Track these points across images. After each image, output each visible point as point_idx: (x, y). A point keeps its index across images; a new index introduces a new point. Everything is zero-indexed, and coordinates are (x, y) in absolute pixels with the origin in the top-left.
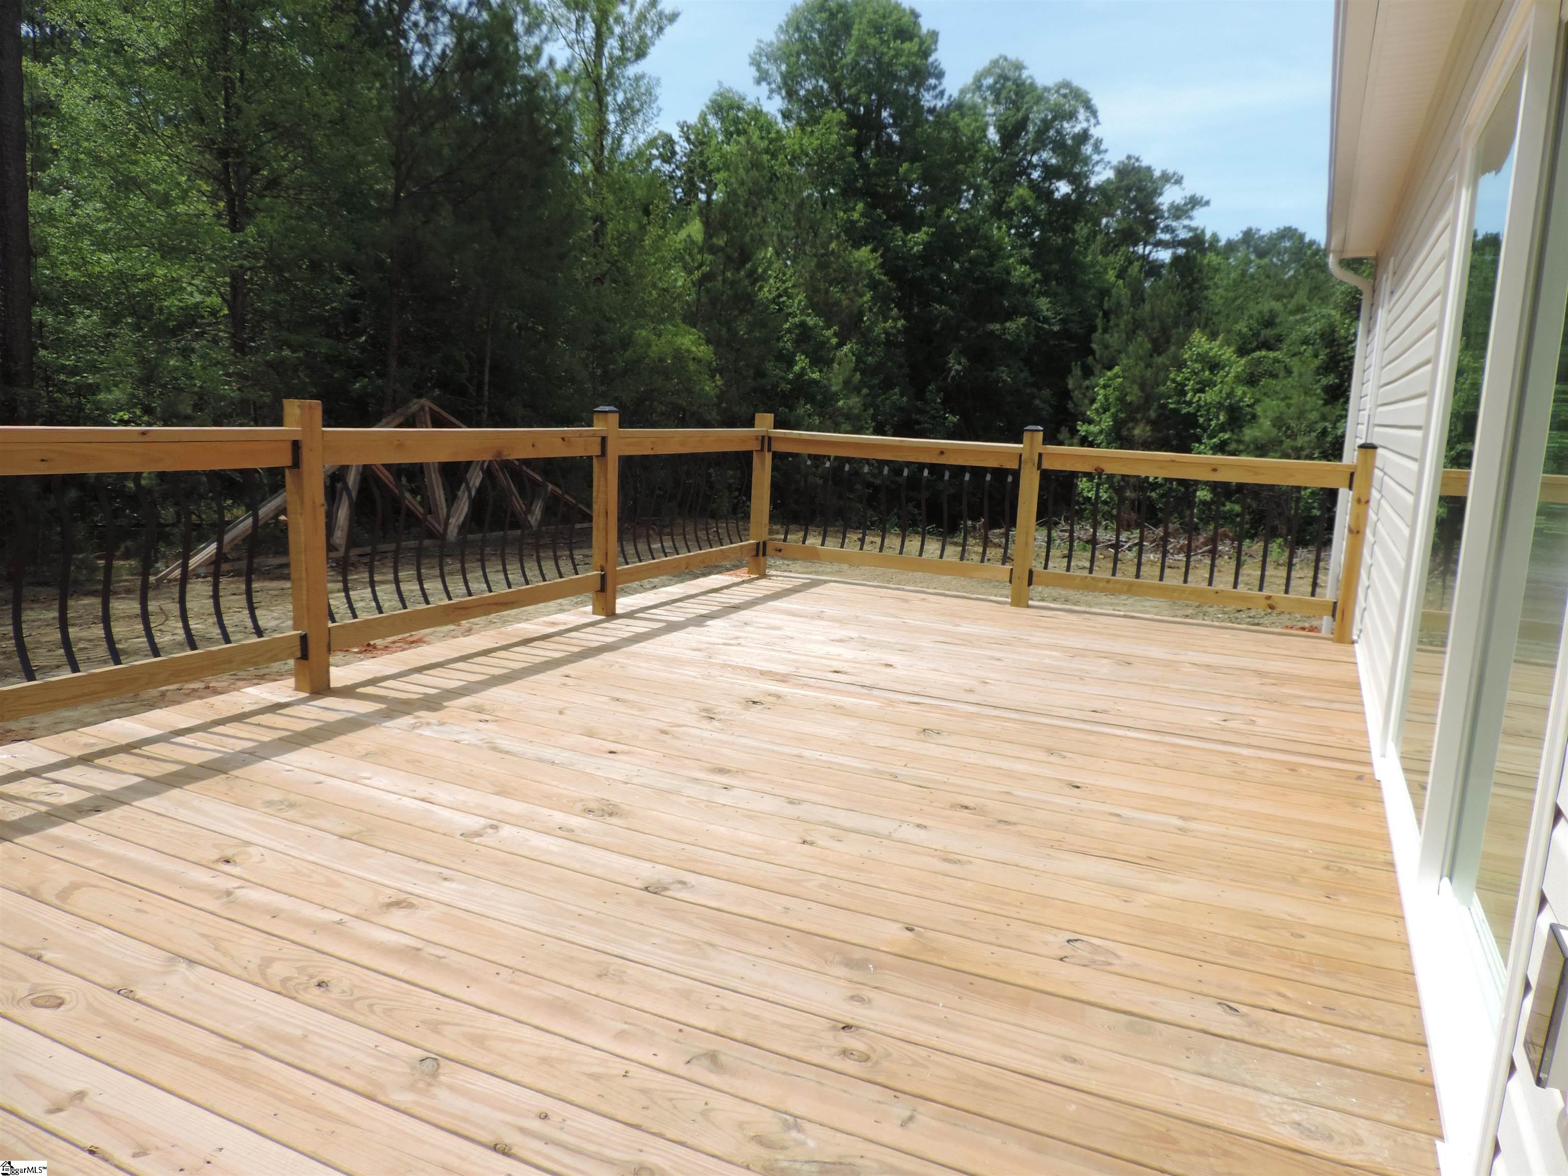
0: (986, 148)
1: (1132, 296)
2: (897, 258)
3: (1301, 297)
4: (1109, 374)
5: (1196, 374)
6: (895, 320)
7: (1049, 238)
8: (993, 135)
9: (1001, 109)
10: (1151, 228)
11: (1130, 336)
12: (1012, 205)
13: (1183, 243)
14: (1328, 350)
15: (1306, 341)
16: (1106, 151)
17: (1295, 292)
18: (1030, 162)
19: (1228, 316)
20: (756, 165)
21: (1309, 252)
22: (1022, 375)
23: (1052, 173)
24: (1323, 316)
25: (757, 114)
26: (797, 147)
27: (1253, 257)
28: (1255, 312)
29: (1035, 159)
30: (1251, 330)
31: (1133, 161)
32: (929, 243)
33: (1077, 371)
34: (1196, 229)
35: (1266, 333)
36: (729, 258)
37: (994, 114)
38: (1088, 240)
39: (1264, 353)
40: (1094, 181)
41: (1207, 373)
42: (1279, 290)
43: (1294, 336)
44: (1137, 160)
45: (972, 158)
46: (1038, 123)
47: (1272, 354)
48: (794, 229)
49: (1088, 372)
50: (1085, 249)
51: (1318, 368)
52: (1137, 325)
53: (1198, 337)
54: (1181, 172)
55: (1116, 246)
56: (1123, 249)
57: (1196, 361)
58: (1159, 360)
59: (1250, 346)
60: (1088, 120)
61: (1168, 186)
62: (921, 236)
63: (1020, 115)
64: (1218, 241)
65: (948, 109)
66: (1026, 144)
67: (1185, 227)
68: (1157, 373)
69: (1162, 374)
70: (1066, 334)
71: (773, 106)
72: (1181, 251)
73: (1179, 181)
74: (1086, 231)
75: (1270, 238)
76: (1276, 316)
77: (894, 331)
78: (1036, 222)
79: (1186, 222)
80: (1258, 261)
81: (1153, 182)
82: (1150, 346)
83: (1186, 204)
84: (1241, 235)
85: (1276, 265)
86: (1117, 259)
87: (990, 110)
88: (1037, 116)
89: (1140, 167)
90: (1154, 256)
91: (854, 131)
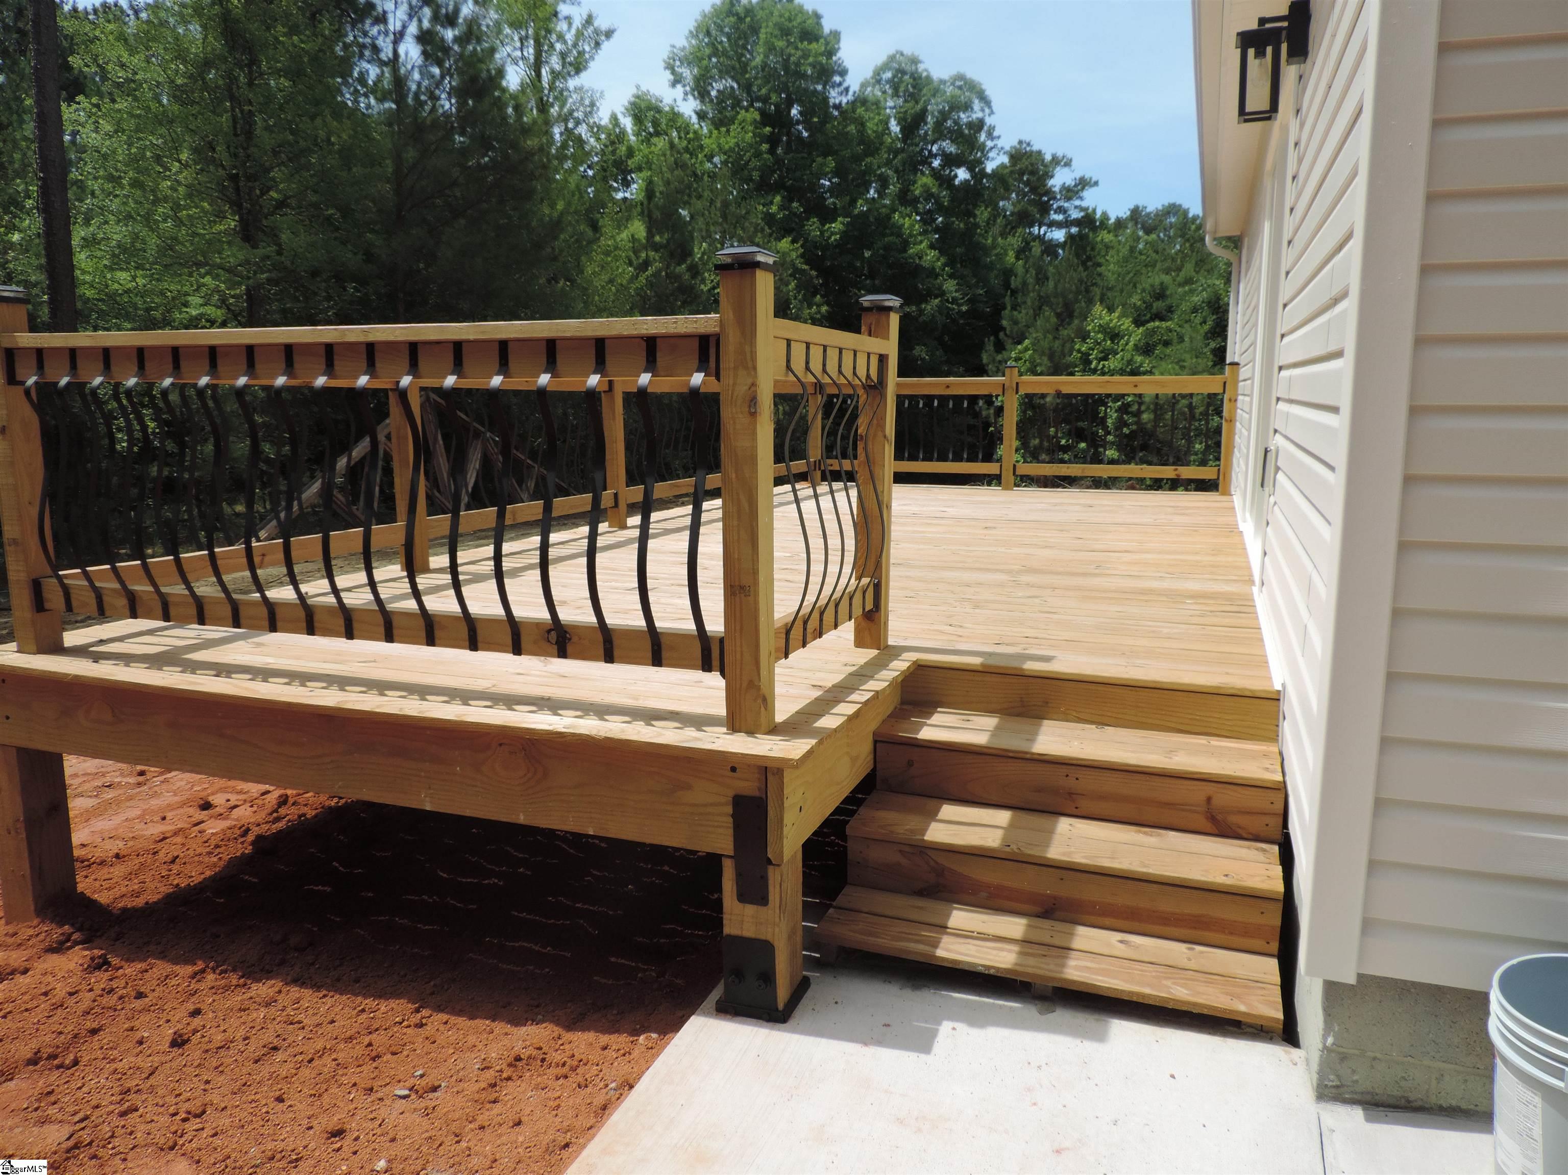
0: (890, 140)
1: (1037, 274)
2: (816, 248)
3: (1189, 269)
4: (1019, 347)
5: (1099, 344)
6: (818, 306)
7: (953, 222)
8: (894, 127)
9: (901, 101)
10: (1045, 209)
11: (1038, 311)
12: (917, 192)
13: (1077, 223)
14: (1214, 317)
15: (1195, 310)
16: (999, 137)
17: (1183, 266)
18: (930, 151)
19: (1122, 291)
20: (679, 164)
21: (1193, 227)
22: (938, 353)
23: (951, 161)
24: (1209, 286)
25: (674, 116)
26: (714, 146)
27: (1141, 233)
28: (1147, 286)
29: (935, 149)
30: (1144, 302)
31: (1024, 145)
32: (844, 232)
33: (990, 346)
34: (1087, 209)
35: (1158, 305)
36: (672, 255)
37: (894, 107)
38: (988, 223)
39: (1157, 323)
40: (990, 167)
41: (1109, 342)
42: (1168, 264)
43: (1185, 306)
44: (1029, 144)
45: (878, 149)
46: (936, 114)
47: (1164, 324)
48: (721, 224)
49: (1000, 347)
50: (986, 232)
51: (1206, 333)
52: (1043, 301)
53: (1098, 309)
54: (1069, 156)
55: (1013, 228)
56: (1019, 230)
57: (1099, 332)
58: (1064, 333)
59: (1144, 318)
60: (983, 110)
61: (1058, 169)
62: (837, 226)
63: (919, 107)
64: (1108, 219)
65: (853, 104)
66: (926, 133)
67: (1076, 207)
68: (1063, 346)
69: (1068, 345)
70: (973, 314)
71: (689, 107)
72: (1074, 230)
73: (1068, 164)
74: (986, 214)
75: (1157, 215)
76: (1167, 288)
77: (818, 316)
78: (940, 208)
79: (1077, 203)
80: (1146, 237)
81: (1046, 166)
82: (1055, 320)
83: (1076, 186)
84: (1128, 213)
85: (1163, 241)
86: (1015, 241)
87: (890, 103)
88: (934, 107)
89: (1032, 152)
90: (1049, 236)
91: (768, 129)
